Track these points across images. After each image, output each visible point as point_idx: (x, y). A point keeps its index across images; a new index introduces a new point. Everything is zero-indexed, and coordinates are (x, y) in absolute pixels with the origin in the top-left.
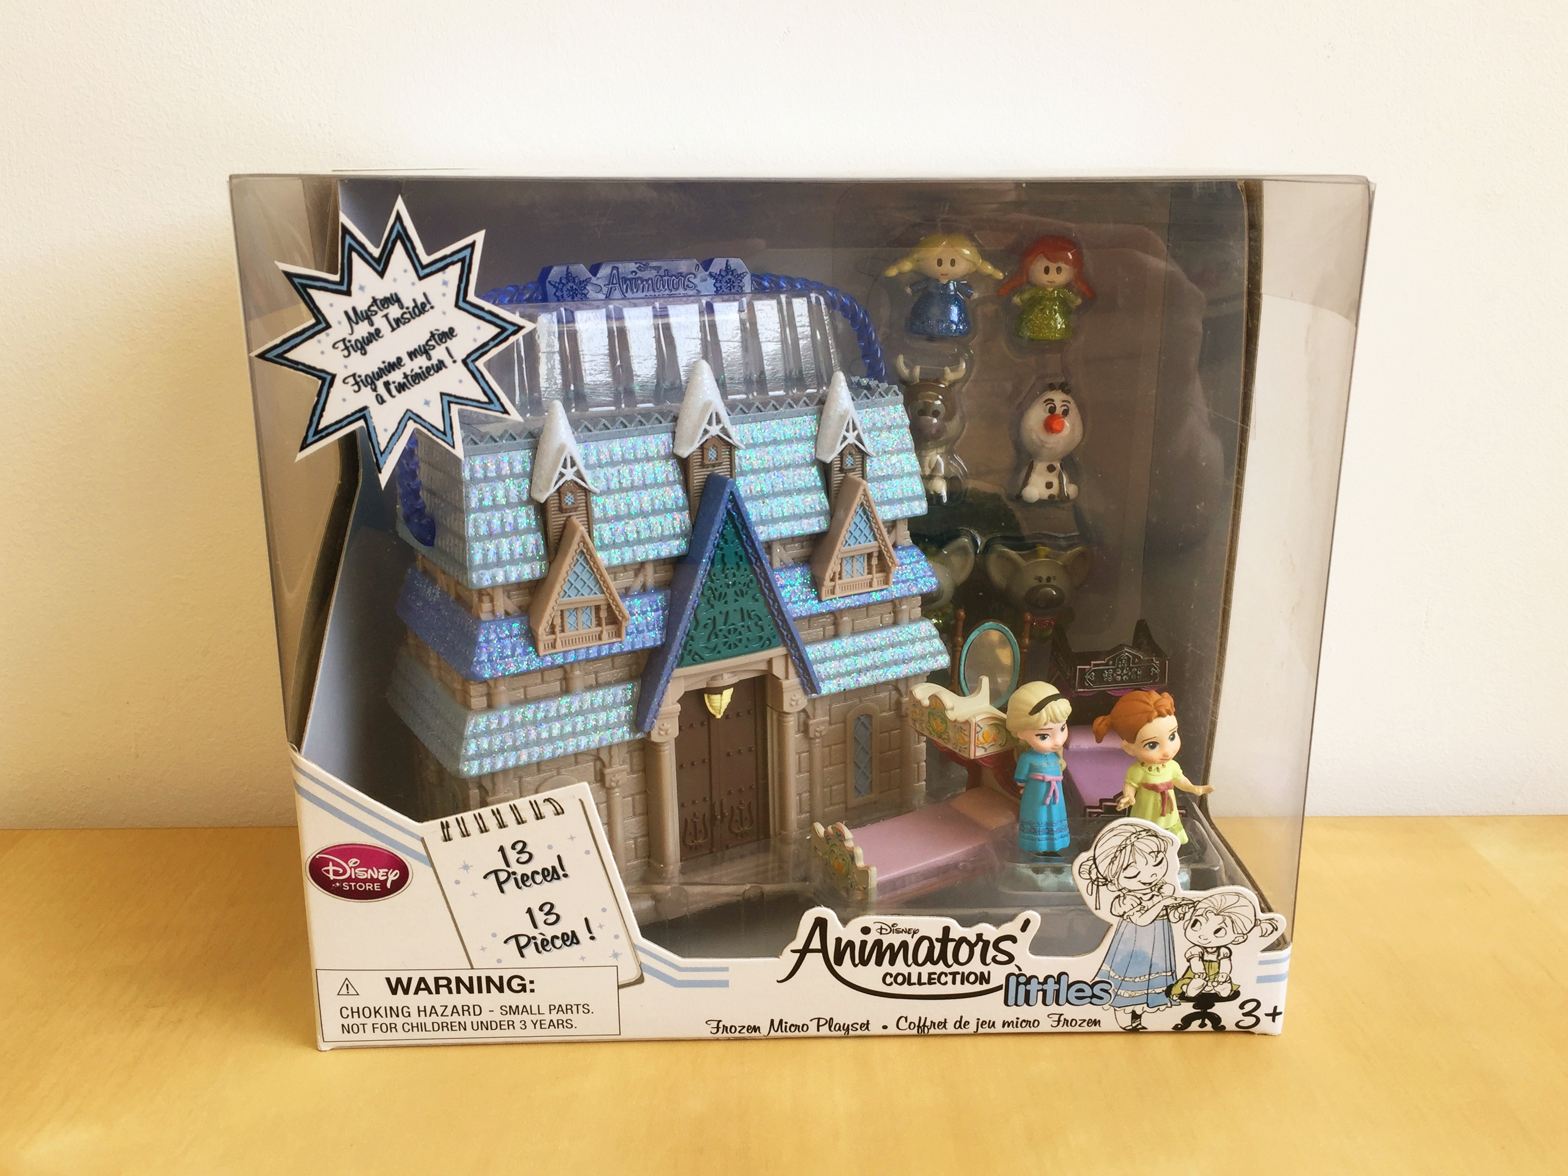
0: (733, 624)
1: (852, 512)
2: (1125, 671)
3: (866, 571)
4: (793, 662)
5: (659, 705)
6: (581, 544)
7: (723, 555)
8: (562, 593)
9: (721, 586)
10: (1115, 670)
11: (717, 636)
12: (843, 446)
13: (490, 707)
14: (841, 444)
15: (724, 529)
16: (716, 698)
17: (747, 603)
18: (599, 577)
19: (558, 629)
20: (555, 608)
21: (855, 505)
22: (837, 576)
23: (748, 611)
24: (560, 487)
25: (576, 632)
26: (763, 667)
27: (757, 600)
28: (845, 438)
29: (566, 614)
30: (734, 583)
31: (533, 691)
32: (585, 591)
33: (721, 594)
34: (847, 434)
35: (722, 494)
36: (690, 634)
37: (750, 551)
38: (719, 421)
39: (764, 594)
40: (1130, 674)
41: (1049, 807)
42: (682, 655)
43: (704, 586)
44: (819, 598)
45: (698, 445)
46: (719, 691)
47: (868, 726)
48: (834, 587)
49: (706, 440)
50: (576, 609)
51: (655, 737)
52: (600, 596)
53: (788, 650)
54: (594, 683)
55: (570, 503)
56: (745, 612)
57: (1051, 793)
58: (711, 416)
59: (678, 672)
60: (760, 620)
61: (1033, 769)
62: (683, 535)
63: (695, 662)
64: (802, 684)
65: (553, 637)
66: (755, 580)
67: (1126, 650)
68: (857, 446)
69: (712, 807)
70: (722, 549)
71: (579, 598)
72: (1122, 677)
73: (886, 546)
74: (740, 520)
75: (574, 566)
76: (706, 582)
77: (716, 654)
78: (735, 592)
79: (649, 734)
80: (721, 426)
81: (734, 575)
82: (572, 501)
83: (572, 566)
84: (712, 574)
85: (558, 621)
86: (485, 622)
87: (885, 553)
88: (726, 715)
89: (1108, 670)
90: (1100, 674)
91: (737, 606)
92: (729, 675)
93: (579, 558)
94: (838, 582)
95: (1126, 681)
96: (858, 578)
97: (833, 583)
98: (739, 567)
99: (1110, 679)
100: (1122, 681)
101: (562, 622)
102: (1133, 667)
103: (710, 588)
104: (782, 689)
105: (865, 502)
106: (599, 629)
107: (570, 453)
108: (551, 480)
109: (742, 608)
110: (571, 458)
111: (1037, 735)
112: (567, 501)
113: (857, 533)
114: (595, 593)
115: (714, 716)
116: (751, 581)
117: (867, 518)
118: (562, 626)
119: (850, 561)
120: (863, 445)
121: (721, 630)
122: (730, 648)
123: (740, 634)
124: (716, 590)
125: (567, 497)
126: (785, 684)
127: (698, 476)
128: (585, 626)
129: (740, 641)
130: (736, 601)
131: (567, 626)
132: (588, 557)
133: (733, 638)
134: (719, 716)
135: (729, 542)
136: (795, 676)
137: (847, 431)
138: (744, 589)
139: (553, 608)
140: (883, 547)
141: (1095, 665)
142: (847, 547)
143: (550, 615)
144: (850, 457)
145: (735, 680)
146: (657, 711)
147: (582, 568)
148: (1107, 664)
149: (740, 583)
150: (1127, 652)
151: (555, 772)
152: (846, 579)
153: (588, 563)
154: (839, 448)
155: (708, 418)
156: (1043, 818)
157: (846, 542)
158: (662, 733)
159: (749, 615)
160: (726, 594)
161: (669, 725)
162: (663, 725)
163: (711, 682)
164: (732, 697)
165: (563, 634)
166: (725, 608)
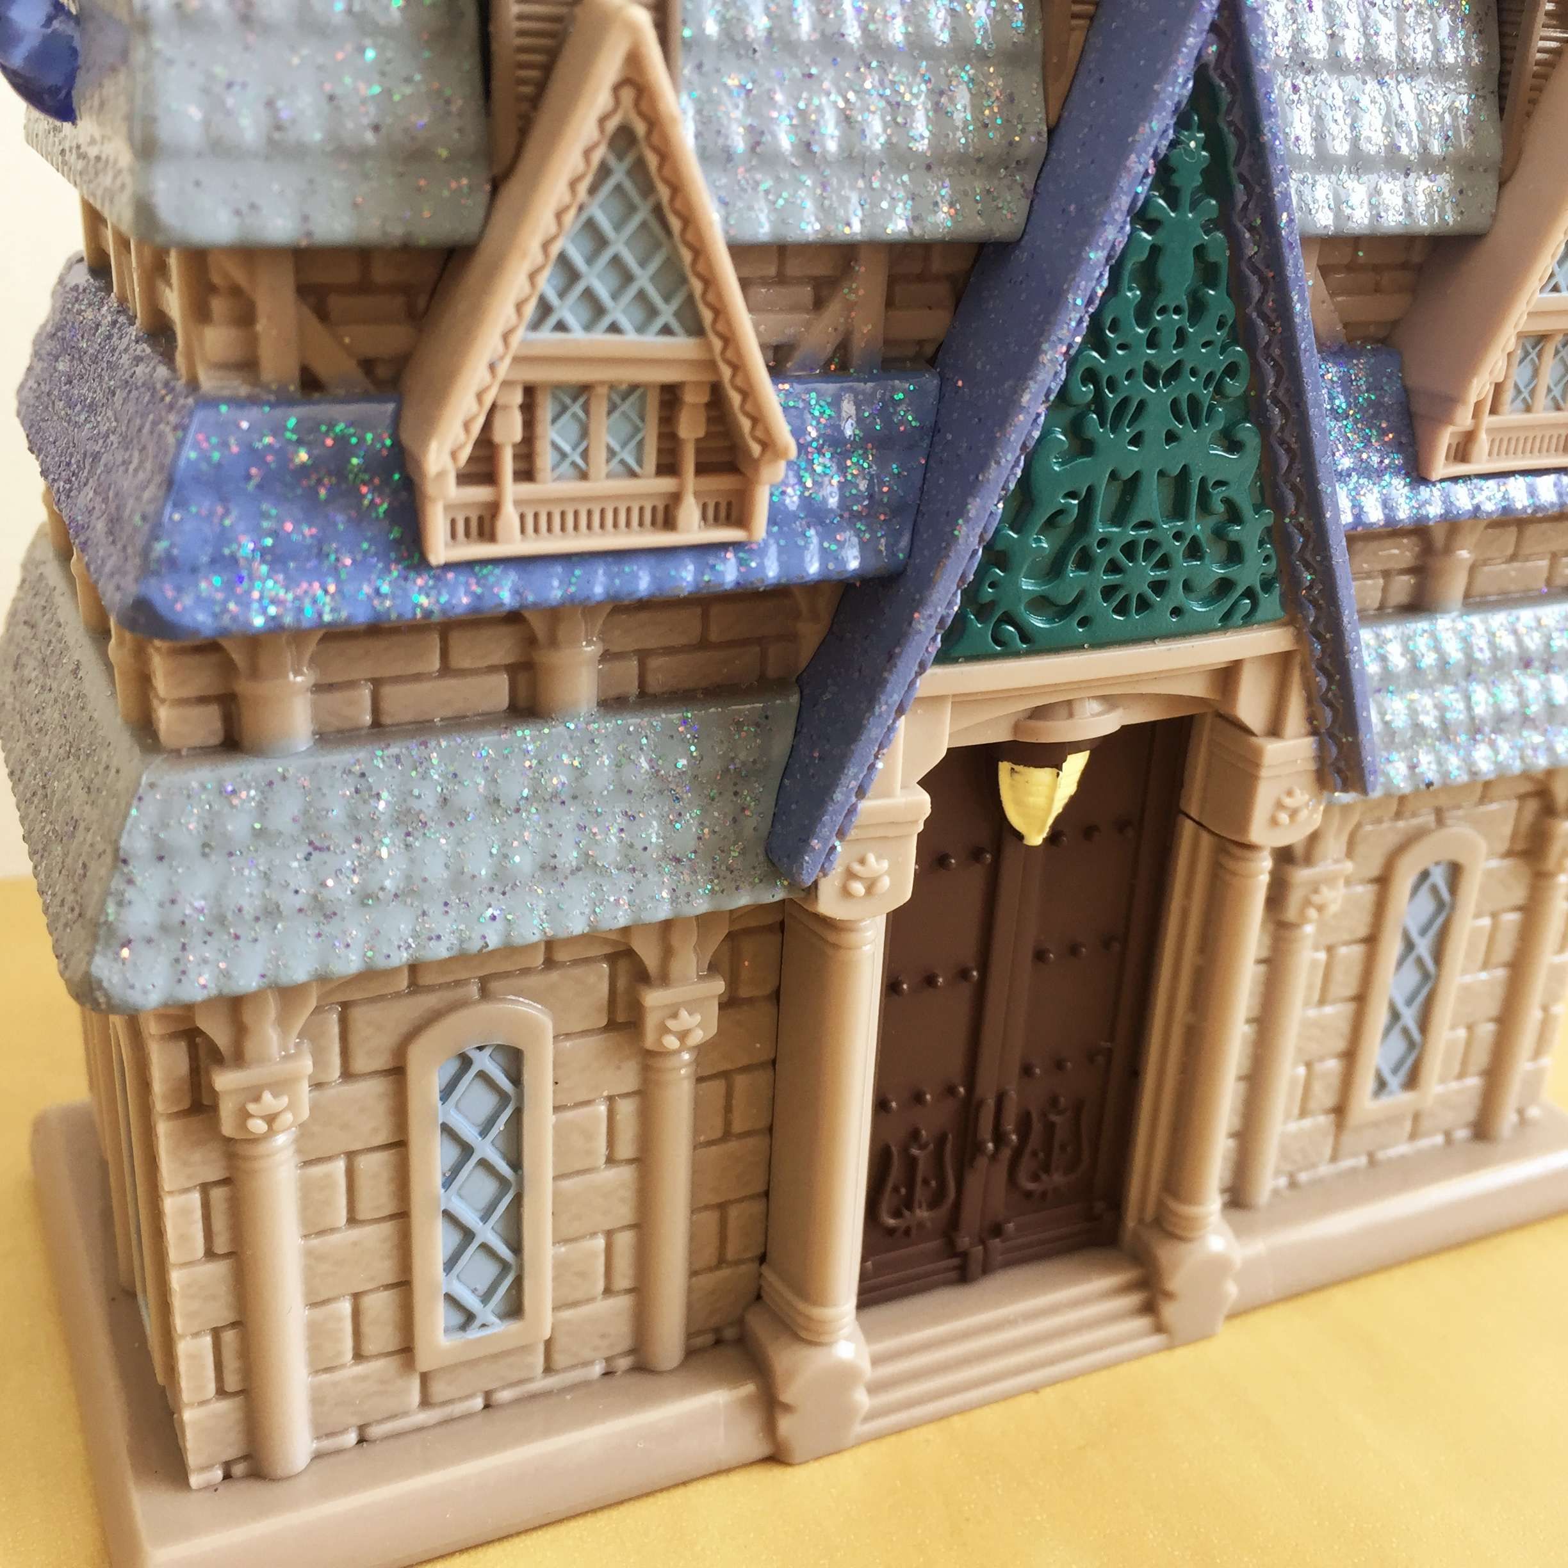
0: (1145, 525)
4: (1307, 680)
5: (858, 790)
7: (1155, 251)
8: (530, 310)
9: (1130, 375)
11: (1086, 563)
13: (232, 742)
15: (1176, 142)
16: (1036, 778)
17: (1204, 452)
18: (686, 257)
19: (507, 465)
20: (500, 371)
22: (1492, 399)
23: (1203, 481)
25: (579, 487)
26: (1202, 690)
27: (1238, 446)
29: (546, 410)
30: (1174, 373)
32: (626, 314)
33: (1124, 403)
36: (999, 544)
37: (1251, 250)
39: (1264, 428)
42: (960, 617)
43: (1072, 365)
46: (1048, 756)
47: (1445, 892)
48: (1472, 434)
50: (586, 389)
51: (828, 904)
52: (684, 343)
53: (1299, 638)
54: (633, 689)
56: (1195, 481)
59: (937, 678)
60: (1236, 520)
63: (1000, 648)
64: (1320, 756)
65: (485, 490)
66: (1244, 365)
69: (969, 1109)
71: (601, 341)
74: (1236, 115)
75: (592, 189)
76: (1081, 352)
77: (1077, 623)
78: (1175, 404)
79: (812, 888)
81: (1181, 338)
83: (583, 190)
84: (1106, 321)
85: (510, 431)
88: (1058, 837)
91: (1173, 459)
92: (1094, 707)
93: (613, 162)
94: (1486, 419)
96: (1547, 413)
98: (1197, 308)
101: (529, 435)
103: (1091, 376)
104: (1253, 766)
106: (666, 484)
109: (1185, 471)
114: (666, 332)
115: (1020, 837)
116: (1232, 370)
118: (529, 454)
119: (1534, 353)
121: (1103, 542)
122: (1121, 609)
124: (1112, 384)
126: (1266, 751)
128: (614, 464)
129: (1159, 587)
130: (1171, 437)
131: (545, 459)
132: (652, 161)
133: (1144, 573)
134: (1031, 839)
135: (1186, 199)
136: (1301, 726)
138: (1206, 395)
139: (491, 368)
142: (1546, 296)
147: (619, 207)
149: (1193, 372)
151: (474, 990)
152: (1512, 414)
153: (648, 189)
157: (1553, 275)
158: (858, 888)
159: (1204, 495)
160: (1142, 405)
161: (885, 864)
162: (862, 861)
163: (1034, 723)
164: (1087, 777)
165: (526, 489)
166: (1131, 458)
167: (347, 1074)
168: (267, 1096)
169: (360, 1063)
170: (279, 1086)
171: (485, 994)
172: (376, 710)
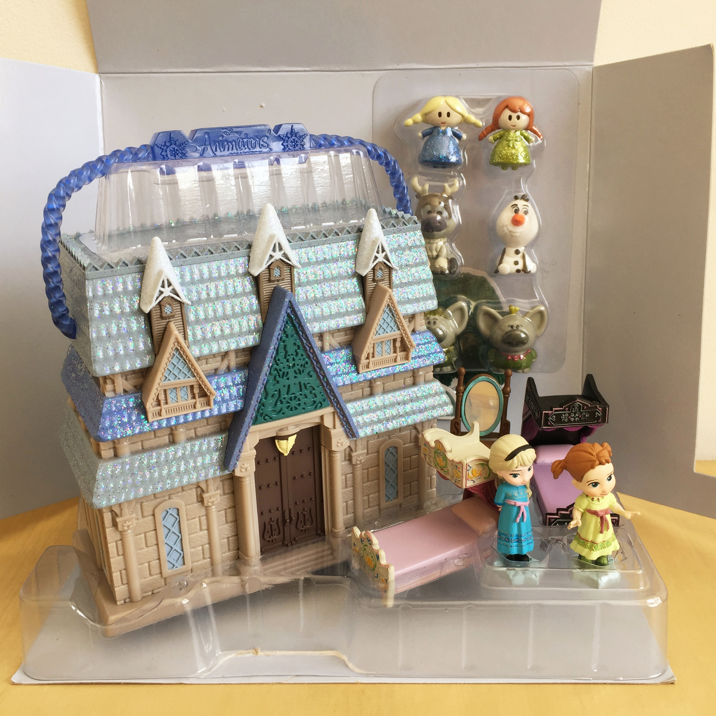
0: (294, 394)
1: (381, 311)
2: (577, 415)
3: (392, 351)
4: (339, 417)
5: (240, 452)
6: (176, 344)
7: (285, 346)
8: (163, 378)
9: (284, 368)
10: (570, 414)
11: (282, 403)
12: (375, 263)
13: (116, 456)
14: (373, 262)
15: (285, 327)
16: (283, 442)
17: (304, 379)
18: (190, 366)
19: (162, 402)
20: (159, 389)
21: (384, 306)
22: (371, 355)
23: (304, 384)
24: (160, 302)
25: (177, 404)
26: (318, 420)
27: (311, 376)
28: (376, 258)
29: (168, 392)
30: (294, 365)
31: (147, 444)
32: (181, 376)
33: (284, 373)
34: (377, 255)
35: (283, 302)
36: (262, 402)
37: (305, 342)
38: (281, 249)
39: (316, 372)
40: (580, 416)
41: (519, 525)
42: (256, 416)
43: (271, 369)
44: (357, 371)
45: (265, 266)
46: (286, 438)
47: (395, 453)
48: (369, 363)
49: (272, 263)
50: (176, 388)
51: (238, 473)
52: (192, 379)
53: (335, 409)
54: (194, 435)
55: (168, 312)
56: (302, 384)
57: (521, 515)
58: (275, 245)
59: (253, 428)
60: (314, 389)
61: (507, 497)
62: (257, 331)
63: (266, 421)
64: (346, 431)
65: (159, 408)
66: (309, 362)
67: (578, 400)
68: (385, 263)
69: (283, 513)
70: (284, 341)
71: (177, 381)
72: (575, 418)
73: (406, 334)
74: (297, 320)
75: (172, 358)
76: (272, 366)
77: (281, 414)
78: (295, 371)
79: (234, 471)
80: (283, 252)
81: (294, 359)
82: (170, 310)
83: (170, 359)
84: (277, 359)
85: (162, 397)
86: (108, 398)
87: (406, 339)
88: (292, 452)
89: (564, 414)
90: (559, 416)
91: (297, 381)
92: (293, 427)
93: (175, 353)
94: (371, 359)
95: (578, 421)
96: (386, 356)
97: (368, 361)
98: (297, 354)
99: (566, 420)
100: (575, 421)
101: (166, 397)
102: (582, 412)
103: (276, 369)
104: (331, 435)
105: (390, 304)
106: (194, 401)
107: (166, 276)
108: (153, 296)
109: (300, 382)
110: (168, 280)
111: (511, 474)
112: (166, 311)
113: (385, 326)
114: (189, 377)
115: (283, 454)
116: (307, 363)
117: (393, 315)
118: (166, 400)
119: (381, 345)
120: (389, 262)
121: (284, 398)
122: (291, 410)
123: (299, 400)
124: (280, 370)
125: (166, 308)
126: (333, 432)
127: (266, 289)
128: (183, 399)
129: (299, 405)
130: (295, 377)
131: (169, 400)
132: (182, 353)
133: (294, 403)
134: (286, 454)
135: (289, 336)
136: (340, 426)
137: (378, 252)
138: (301, 369)
139: (157, 389)
140: (404, 335)
141: (556, 411)
142: (378, 336)
143: (155, 394)
144: (380, 271)
145: (297, 430)
146: (239, 455)
147: (178, 360)
148: (564, 410)
149: (298, 365)
150: (578, 402)
151: (167, 498)
152: (377, 357)
153: (182, 357)
154: (372, 265)
155: (273, 246)
156: (515, 531)
157: (377, 332)
158: (243, 470)
159: (305, 387)
160: (287, 373)
161: (248, 465)
162: (244, 465)
163: (280, 432)
164: (296, 440)
165: (166, 406)
166: (287, 382)
167: (143, 516)
168: (127, 522)
169: (145, 514)
170: (129, 520)
171: (170, 498)
172: (142, 446)
